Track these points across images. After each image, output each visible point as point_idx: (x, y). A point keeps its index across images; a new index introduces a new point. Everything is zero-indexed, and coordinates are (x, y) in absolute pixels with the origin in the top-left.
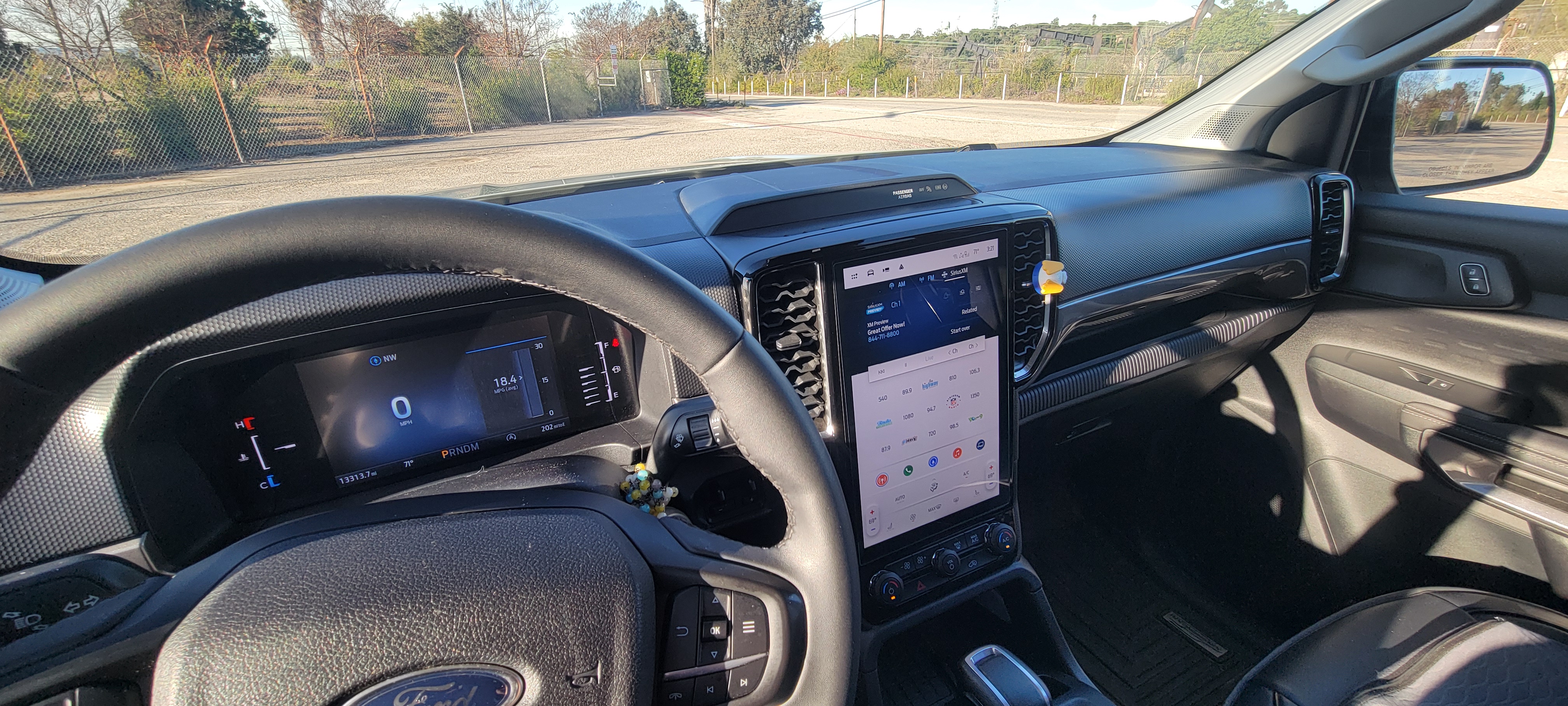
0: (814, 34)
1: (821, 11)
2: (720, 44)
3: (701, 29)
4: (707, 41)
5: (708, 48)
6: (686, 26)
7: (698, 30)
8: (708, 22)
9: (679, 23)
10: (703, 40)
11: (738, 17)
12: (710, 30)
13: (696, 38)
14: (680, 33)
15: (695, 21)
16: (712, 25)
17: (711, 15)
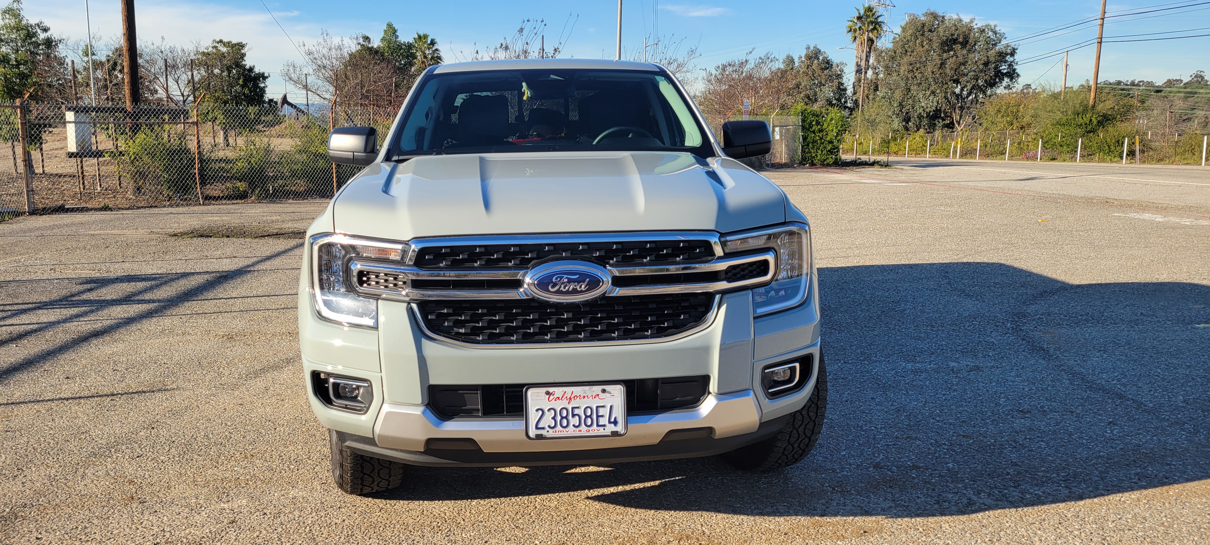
0: (1004, 83)
1: (1016, 56)
2: (871, 97)
3: (849, 79)
4: (855, 93)
5: (856, 102)
6: (830, 76)
7: (844, 80)
8: (859, 71)
9: (820, 72)
10: (850, 91)
11: (899, 65)
12: (860, 81)
13: (841, 90)
14: (821, 84)
15: (842, 71)
16: (863, 75)
17: (863, 63)
